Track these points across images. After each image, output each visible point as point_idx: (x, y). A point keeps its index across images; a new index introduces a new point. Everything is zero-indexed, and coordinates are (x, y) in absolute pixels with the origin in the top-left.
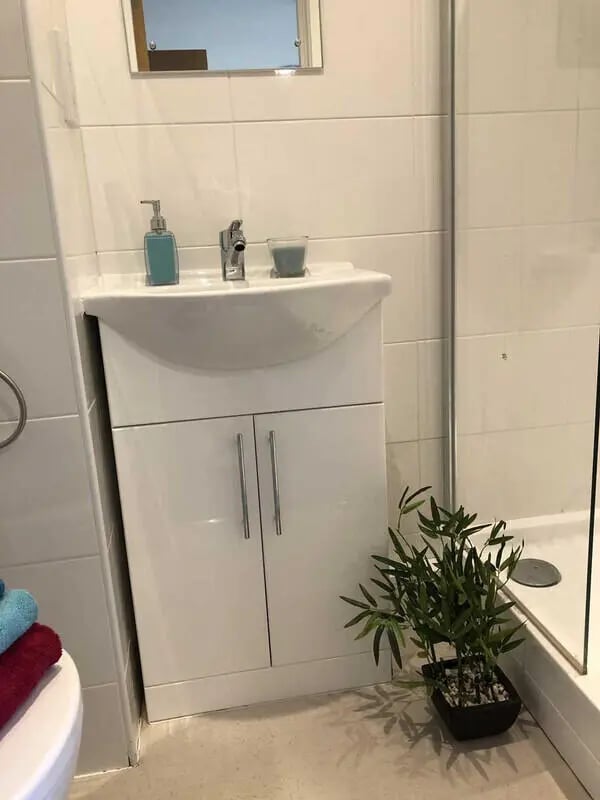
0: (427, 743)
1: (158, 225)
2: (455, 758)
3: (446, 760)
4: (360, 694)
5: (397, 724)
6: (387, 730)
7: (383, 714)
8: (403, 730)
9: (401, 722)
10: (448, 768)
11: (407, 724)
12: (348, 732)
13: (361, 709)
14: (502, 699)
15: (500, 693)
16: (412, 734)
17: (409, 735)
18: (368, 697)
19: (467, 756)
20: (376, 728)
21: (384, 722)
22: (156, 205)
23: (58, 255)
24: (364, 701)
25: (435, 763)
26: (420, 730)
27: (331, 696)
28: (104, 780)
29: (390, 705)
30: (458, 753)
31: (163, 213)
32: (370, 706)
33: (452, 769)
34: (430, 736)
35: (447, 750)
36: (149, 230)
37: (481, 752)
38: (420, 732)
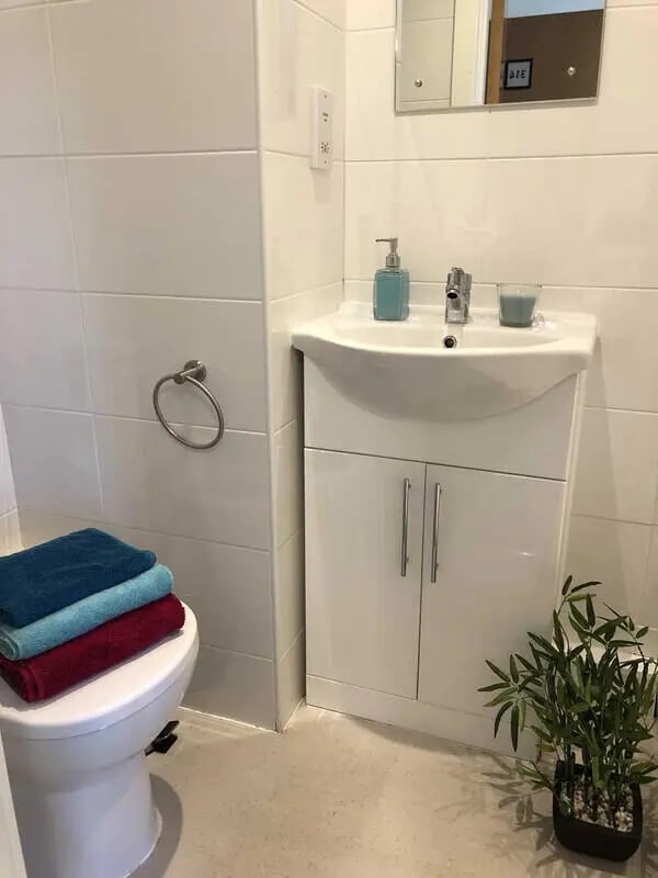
0: (533, 834)
1: (393, 261)
2: (552, 861)
3: (541, 858)
4: (498, 761)
5: (515, 804)
6: (502, 804)
7: (508, 788)
8: (518, 812)
9: (521, 804)
10: (538, 865)
11: (525, 809)
12: (464, 789)
13: (490, 775)
14: (622, 829)
15: (626, 822)
16: (524, 820)
17: (520, 819)
18: (504, 766)
19: (565, 864)
20: (492, 797)
21: (502, 795)
22: (393, 243)
23: (263, 299)
24: (498, 769)
25: (530, 856)
26: (535, 819)
27: (470, 751)
28: (251, 734)
29: (520, 784)
30: (558, 858)
31: (399, 251)
32: (501, 776)
33: (542, 868)
34: (541, 830)
35: (549, 850)
36: (383, 266)
37: (583, 869)
38: (533, 821)
